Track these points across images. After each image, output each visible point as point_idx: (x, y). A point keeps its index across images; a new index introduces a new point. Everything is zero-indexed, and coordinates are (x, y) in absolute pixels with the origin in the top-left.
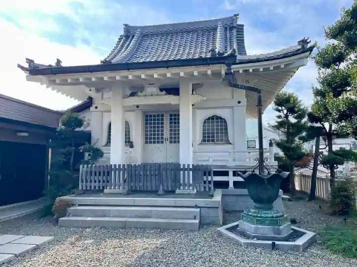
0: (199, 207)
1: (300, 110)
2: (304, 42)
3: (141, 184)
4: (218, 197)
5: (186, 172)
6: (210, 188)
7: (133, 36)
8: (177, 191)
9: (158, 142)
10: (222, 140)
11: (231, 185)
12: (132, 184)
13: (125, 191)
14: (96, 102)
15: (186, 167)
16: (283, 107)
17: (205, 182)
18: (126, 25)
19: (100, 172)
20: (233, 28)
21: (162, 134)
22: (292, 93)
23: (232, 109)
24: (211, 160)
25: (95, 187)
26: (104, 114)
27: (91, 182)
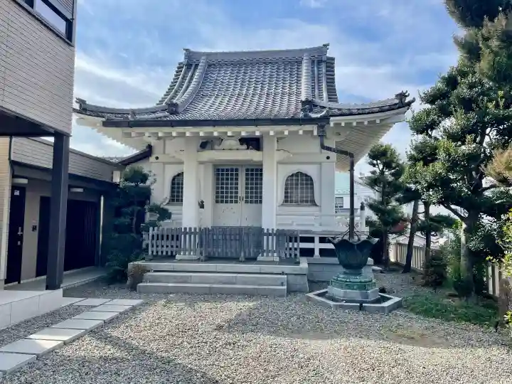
0: (286, 274)
1: (398, 165)
2: (402, 96)
3: (220, 250)
4: (304, 264)
5: (270, 237)
6: (296, 255)
7: (197, 65)
8: (260, 258)
9: (231, 202)
10: (307, 201)
11: (317, 253)
12: (210, 249)
13: (202, 258)
14: (157, 152)
15: (270, 232)
16: (379, 162)
17: (291, 249)
18: (187, 50)
19: (173, 236)
20: (322, 63)
21: (237, 193)
22: (389, 144)
23: (319, 165)
24: (295, 224)
25: (167, 252)
26: (167, 166)
27: (163, 246)
